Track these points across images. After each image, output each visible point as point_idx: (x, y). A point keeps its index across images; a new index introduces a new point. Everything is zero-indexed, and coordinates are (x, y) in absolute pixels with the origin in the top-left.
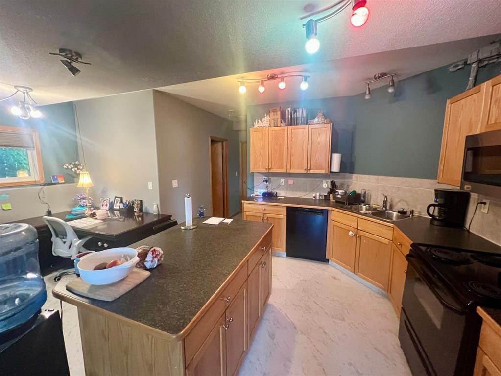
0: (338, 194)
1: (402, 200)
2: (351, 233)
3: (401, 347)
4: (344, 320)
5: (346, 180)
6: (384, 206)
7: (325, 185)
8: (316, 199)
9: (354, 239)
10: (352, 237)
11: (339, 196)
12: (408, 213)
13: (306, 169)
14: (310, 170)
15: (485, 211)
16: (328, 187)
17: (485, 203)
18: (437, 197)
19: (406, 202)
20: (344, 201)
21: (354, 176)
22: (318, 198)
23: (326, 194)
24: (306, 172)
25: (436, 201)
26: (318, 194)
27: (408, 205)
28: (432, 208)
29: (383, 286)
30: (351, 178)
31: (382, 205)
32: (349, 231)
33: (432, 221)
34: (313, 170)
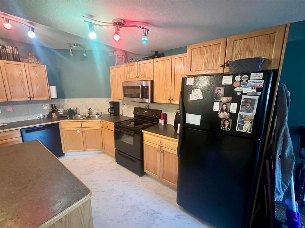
0: (60, 112)
1: (96, 109)
2: (78, 131)
3: (118, 164)
4: (94, 171)
5: (61, 103)
6: (88, 113)
7: (46, 108)
8: (40, 119)
9: (81, 134)
10: (80, 133)
11: (61, 113)
12: (100, 114)
13: (30, 97)
14: (33, 97)
15: (125, 107)
16: (48, 109)
17: (124, 105)
18: (110, 105)
19: (97, 109)
20: (66, 115)
21: (66, 100)
22: (42, 118)
23: (48, 114)
24: (30, 100)
25: (110, 107)
26: (41, 115)
27: (98, 110)
28: (110, 110)
29: (100, 149)
30: (64, 101)
31: (87, 113)
32: (77, 130)
33: (110, 115)
34: (35, 97)
